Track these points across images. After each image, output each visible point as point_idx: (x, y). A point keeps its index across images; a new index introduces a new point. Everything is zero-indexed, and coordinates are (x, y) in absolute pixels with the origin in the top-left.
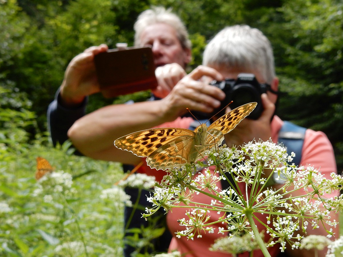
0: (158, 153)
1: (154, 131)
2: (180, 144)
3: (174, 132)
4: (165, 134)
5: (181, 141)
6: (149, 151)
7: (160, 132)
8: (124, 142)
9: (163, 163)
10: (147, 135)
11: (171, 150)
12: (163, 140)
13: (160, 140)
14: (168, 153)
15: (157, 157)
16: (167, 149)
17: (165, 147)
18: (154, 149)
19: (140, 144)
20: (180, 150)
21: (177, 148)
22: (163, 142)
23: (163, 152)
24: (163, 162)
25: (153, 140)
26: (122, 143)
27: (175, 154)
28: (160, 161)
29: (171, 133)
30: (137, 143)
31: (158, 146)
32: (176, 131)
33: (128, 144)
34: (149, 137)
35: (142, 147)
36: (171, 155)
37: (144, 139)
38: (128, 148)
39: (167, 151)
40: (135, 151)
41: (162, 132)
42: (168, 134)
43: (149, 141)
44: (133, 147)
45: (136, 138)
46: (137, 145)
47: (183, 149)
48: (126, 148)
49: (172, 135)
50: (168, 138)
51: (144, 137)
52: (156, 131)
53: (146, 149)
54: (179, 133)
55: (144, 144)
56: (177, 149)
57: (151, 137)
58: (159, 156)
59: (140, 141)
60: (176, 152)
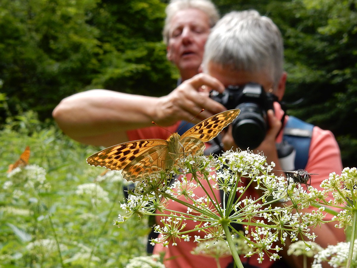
0: (133, 165)
1: (126, 145)
2: (154, 154)
3: (147, 144)
4: (138, 147)
5: (155, 151)
6: (123, 164)
7: (132, 145)
8: (96, 159)
9: (139, 176)
10: (119, 150)
11: (146, 162)
12: (136, 152)
13: (133, 152)
14: (143, 165)
15: (132, 170)
16: (142, 161)
17: (139, 159)
18: (128, 161)
19: (113, 159)
20: (154, 160)
21: (151, 158)
22: (136, 154)
23: (138, 164)
24: (140, 174)
25: (126, 153)
26: (94, 160)
27: (151, 165)
28: (135, 174)
29: (143, 145)
30: (110, 158)
31: (132, 158)
32: (148, 142)
33: (100, 160)
34: (121, 151)
35: (115, 161)
36: (146, 167)
37: (116, 154)
38: (101, 163)
39: (141, 163)
40: (108, 165)
41: (134, 145)
42: (140, 146)
43: (122, 155)
44: (106, 162)
45: (108, 154)
46: (110, 159)
47: (158, 158)
48: (99, 164)
49: (145, 146)
50: (141, 149)
51: (116, 151)
52: (128, 144)
53: (119, 163)
54: (151, 144)
55: (117, 158)
56: (152, 160)
57: (123, 151)
58: (134, 168)
59: (113, 156)
60: (151, 163)
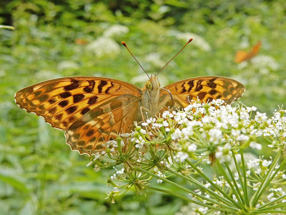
20: (117, 122)
21: (113, 117)
34: (70, 92)
56: (113, 120)
59: (57, 98)
